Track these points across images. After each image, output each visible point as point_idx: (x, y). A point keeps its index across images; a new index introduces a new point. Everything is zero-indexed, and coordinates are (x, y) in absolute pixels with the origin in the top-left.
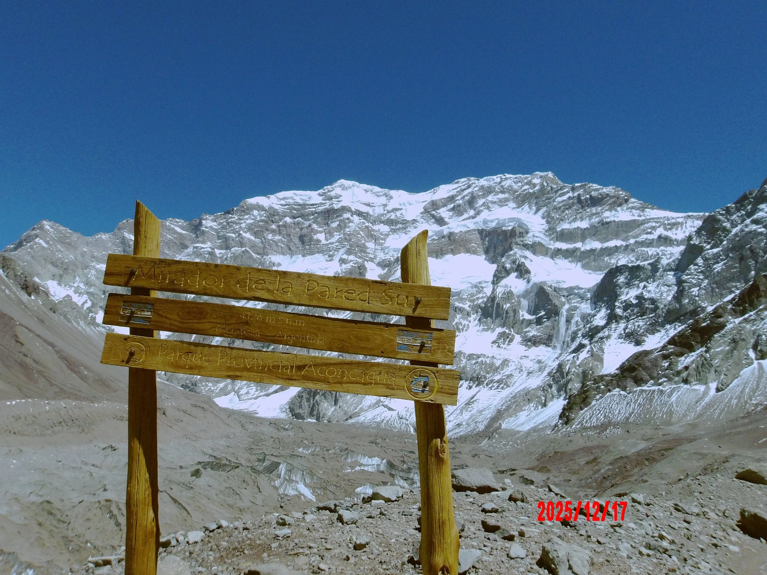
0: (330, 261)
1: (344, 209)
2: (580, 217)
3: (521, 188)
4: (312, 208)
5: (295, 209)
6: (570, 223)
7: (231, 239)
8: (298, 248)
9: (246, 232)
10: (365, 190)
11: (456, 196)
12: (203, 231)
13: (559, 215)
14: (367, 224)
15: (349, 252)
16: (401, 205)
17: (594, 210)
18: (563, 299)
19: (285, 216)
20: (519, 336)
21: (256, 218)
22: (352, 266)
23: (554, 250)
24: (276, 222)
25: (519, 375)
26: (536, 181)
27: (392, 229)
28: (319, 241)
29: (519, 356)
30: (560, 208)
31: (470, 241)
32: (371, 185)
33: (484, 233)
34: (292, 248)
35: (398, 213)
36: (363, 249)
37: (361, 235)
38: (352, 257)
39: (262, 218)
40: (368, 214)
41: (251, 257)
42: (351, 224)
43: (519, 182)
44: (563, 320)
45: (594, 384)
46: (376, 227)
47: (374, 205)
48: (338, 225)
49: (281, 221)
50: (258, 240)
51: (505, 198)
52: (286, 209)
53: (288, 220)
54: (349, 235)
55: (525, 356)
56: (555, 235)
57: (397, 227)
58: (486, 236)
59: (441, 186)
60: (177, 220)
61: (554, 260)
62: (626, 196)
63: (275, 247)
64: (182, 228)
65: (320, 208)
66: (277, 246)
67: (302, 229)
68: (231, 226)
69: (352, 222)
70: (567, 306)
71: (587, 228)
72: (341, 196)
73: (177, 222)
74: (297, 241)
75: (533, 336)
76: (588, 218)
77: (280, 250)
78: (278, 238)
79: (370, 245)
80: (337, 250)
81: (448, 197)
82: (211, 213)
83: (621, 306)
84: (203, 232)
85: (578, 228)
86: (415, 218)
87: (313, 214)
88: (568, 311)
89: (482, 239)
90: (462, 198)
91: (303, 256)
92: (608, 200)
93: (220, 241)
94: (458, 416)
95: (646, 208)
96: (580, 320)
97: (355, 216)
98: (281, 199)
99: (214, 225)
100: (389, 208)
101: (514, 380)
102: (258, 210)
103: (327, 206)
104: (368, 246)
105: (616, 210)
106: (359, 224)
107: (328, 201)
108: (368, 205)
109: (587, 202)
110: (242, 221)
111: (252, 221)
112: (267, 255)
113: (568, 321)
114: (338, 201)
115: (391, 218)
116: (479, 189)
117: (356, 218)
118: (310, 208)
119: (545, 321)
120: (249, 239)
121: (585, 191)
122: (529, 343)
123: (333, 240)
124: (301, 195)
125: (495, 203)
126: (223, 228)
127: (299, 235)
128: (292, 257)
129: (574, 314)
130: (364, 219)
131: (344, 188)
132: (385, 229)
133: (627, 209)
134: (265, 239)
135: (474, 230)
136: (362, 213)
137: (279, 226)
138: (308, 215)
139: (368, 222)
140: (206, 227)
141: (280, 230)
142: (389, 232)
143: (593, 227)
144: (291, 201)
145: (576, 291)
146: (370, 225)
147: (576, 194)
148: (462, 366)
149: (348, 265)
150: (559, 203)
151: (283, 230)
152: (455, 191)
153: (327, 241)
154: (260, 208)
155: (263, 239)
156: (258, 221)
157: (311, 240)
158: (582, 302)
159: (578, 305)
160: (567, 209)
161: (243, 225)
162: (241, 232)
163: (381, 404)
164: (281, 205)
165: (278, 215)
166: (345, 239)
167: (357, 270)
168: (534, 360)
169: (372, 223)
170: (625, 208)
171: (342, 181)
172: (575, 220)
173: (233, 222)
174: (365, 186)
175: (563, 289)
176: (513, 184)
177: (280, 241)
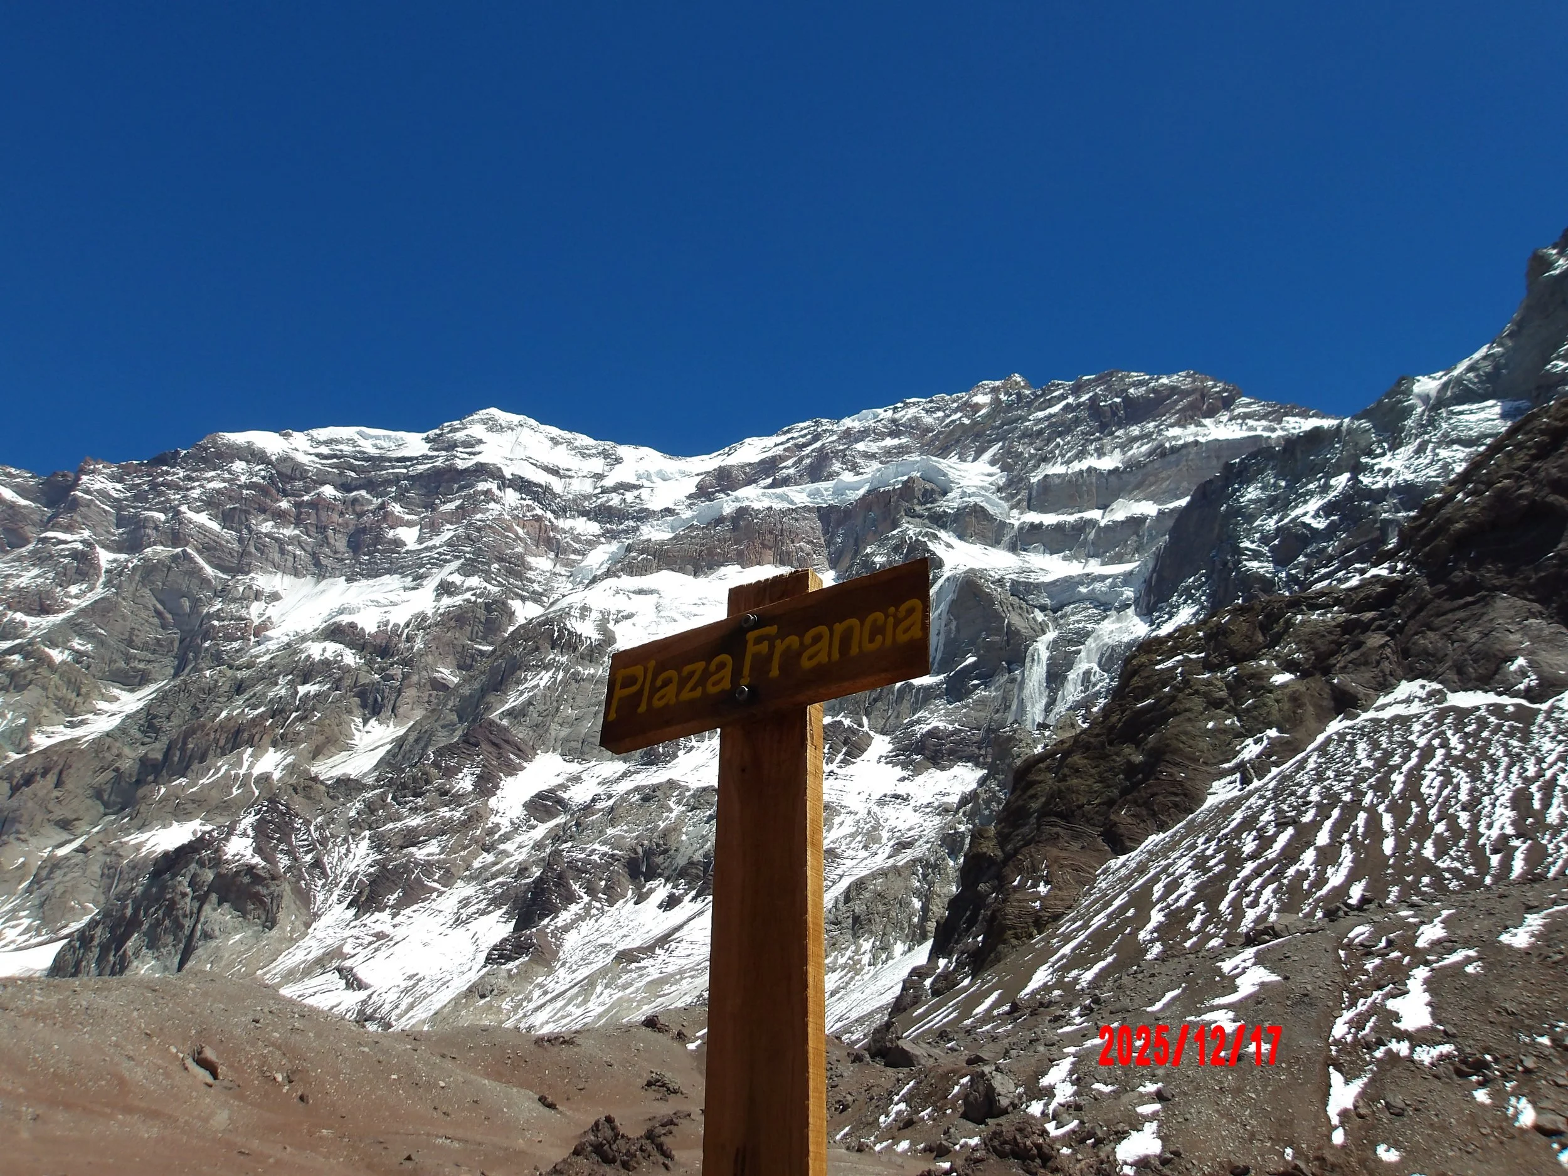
0: (414, 589)
1: (483, 471)
2: (1096, 450)
3: (943, 421)
4: (399, 467)
5: (353, 468)
6: (1068, 462)
7: (152, 525)
8: (342, 560)
9: (198, 511)
10: (552, 439)
11: (783, 459)
12: (75, 499)
13: (1036, 449)
14: (539, 512)
15: (468, 569)
16: (639, 477)
17: (1135, 430)
18: (1040, 616)
19: (323, 483)
20: (888, 738)
21: (237, 478)
22: (468, 601)
23: (1021, 528)
24: (293, 495)
25: (863, 854)
26: (981, 399)
27: (608, 531)
28: (398, 543)
29: (876, 796)
30: (1040, 432)
31: (794, 536)
32: (570, 431)
33: (833, 517)
34: (324, 561)
35: (630, 496)
36: (516, 568)
37: (516, 534)
38: (474, 581)
39: (254, 479)
40: (547, 489)
41: (196, 572)
42: (492, 505)
43: (938, 409)
44: (1036, 673)
45: (1207, 666)
46: (564, 523)
47: (569, 473)
48: (458, 508)
49: (307, 493)
50: (228, 534)
51: (900, 446)
52: (330, 466)
53: (328, 491)
54: (479, 530)
55: (896, 797)
56: (1024, 494)
57: (622, 527)
58: (839, 524)
59: (748, 440)
60: (13, 470)
61: (1019, 555)
62: (1224, 390)
63: (276, 556)
64: (21, 491)
65: (419, 467)
66: (282, 552)
67: (360, 515)
68: (162, 494)
69: (497, 501)
70: (1051, 635)
71: (1117, 469)
72: (480, 442)
73: (9, 475)
74: (341, 544)
75: (933, 733)
76: (1118, 450)
77: (290, 564)
78: (289, 532)
79: (542, 563)
80: (440, 563)
81: (762, 462)
82: (110, 460)
83: (1265, 550)
84: (75, 504)
85: (1090, 470)
86: (672, 506)
87: (397, 479)
88: (1054, 645)
89: (825, 532)
90: (795, 463)
91: (349, 580)
92: (1176, 402)
93: (121, 531)
94: (570, 1008)
95: (1286, 415)
96: (1096, 668)
97: (509, 491)
98: (320, 443)
99: (114, 488)
100: (608, 482)
101: (839, 871)
102: (248, 462)
103: (439, 463)
104: (534, 565)
105: (1199, 424)
106: (516, 508)
107: (444, 453)
108: (555, 472)
109: (1114, 414)
110: (197, 484)
111: (222, 485)
112: (247, 573)
113: (1055, 677)
114: (470, 454)
115: (611, 503)
116: (840, 438)
117: (511, 497)
118: (393, 467)
119: (976, 687)
120: (201, 527)
121: (1109, 389)
122: (918, 758)
123: (437, 541)
124: (377, 438)
125: (873, 456)
126: (141, 497)
127: (352, 528)
128: (318, 582)
129: (1078, 652)
130: (534, 499)
131: (494, 427)
132: (588, 528)
133: (1230, 420)
134: (250, 531)
135: (806, 509)
136: (530, 484)
137: (298, 505)
138: (388, 482)
139: (545, 508)
140: (87, 491)
141: (299, 514)
142: (599, 536)
143: (1132, 466)
144: (347, 449)
145: (1083, 590)
146: (549, 515)
147: (1084, 398)
148: (662, 825)
149: (456, 599)
150: (1038, 421)
151: (308, 514)
152: (781, 448)
153: (421, 544)
154: (254, 455)
155: (245, 531)
156: (240, 486)
157: (379, 538)
158: (1106, 617)
159: (1090, 627)
160: (1060, 434)
161: (195, 493)
162: (184, 508)
163: (335, 963)
164: (318, 455)
165: (303, 478)
166: (468, 537)
167: (482, 614)
168: (928, 805)
169: (553, 512)
170: (1225, 419)
171: (494, 411)
172: (1081, 455)
173: (169, 485)
174: (554, 431)
175: (1038, 586)
176: (923, 414)
177: (295, 540)
